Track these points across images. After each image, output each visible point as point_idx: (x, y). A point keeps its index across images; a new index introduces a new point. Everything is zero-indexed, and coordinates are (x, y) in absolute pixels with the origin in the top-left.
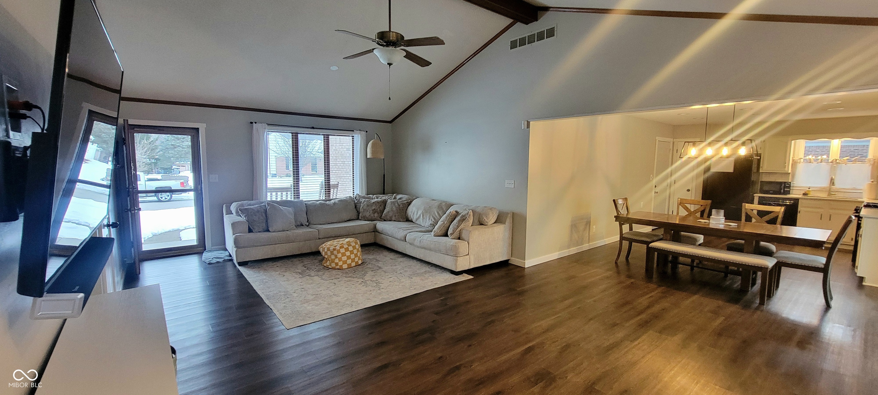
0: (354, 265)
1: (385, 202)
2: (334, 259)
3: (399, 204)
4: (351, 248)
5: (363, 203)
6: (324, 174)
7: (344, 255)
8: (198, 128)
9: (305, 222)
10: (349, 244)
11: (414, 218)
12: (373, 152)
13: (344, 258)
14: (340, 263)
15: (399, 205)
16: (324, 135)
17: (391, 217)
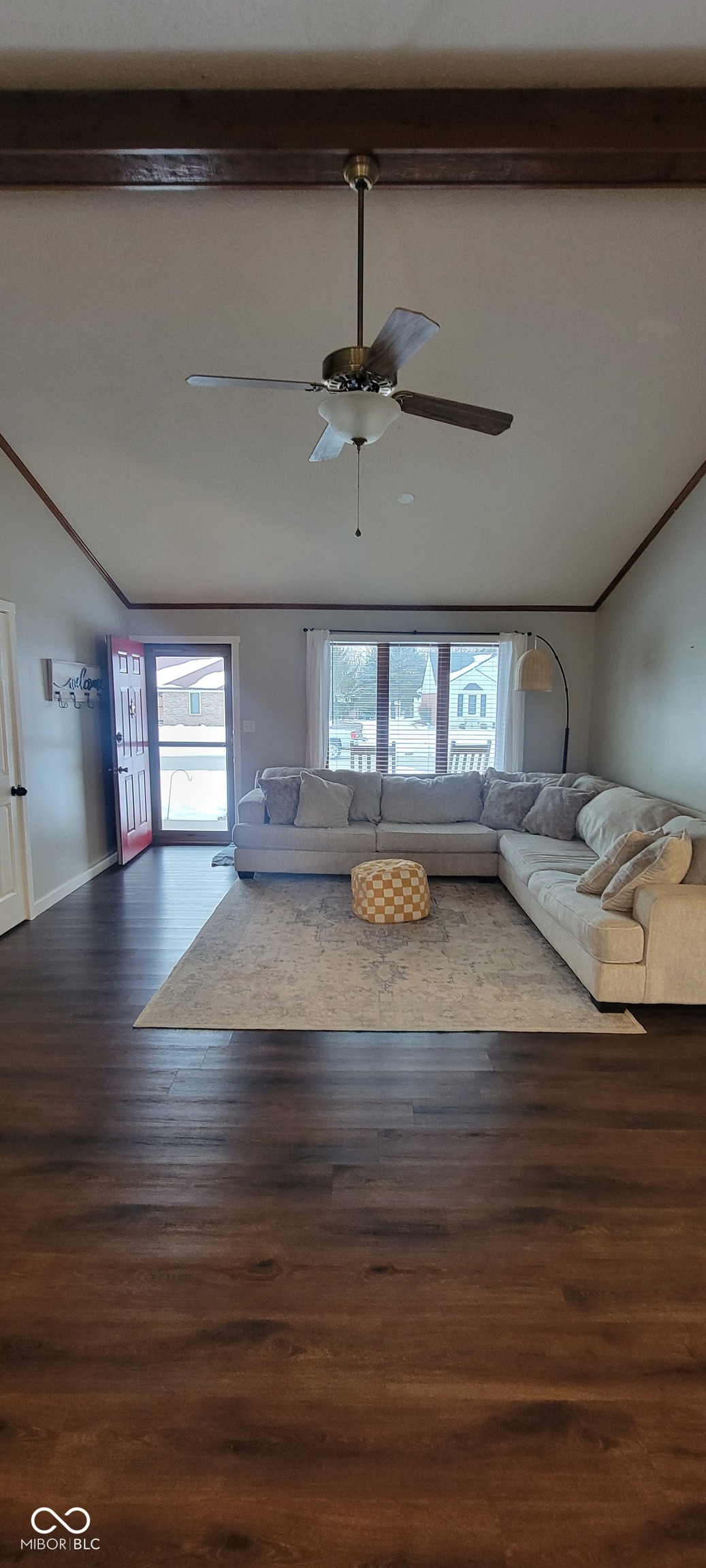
0: (402, 920)
1: (536, 790)
2: (362, 899)
3: (564, 797)
4: (397, 883)
5: (493, 788)
6: (436, 723)
7: (379, 893)
8: (230, 645)
9: (373, 815)
10: (396, 874)
11: (589, 834)
12: (523, 678)
13: (380, 902)
14: (371, 910)
15: (562, 800)
16: (439, 646)
17: (539, 826)
